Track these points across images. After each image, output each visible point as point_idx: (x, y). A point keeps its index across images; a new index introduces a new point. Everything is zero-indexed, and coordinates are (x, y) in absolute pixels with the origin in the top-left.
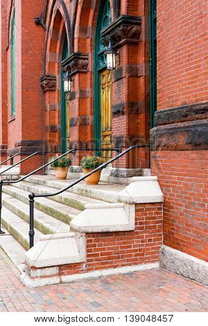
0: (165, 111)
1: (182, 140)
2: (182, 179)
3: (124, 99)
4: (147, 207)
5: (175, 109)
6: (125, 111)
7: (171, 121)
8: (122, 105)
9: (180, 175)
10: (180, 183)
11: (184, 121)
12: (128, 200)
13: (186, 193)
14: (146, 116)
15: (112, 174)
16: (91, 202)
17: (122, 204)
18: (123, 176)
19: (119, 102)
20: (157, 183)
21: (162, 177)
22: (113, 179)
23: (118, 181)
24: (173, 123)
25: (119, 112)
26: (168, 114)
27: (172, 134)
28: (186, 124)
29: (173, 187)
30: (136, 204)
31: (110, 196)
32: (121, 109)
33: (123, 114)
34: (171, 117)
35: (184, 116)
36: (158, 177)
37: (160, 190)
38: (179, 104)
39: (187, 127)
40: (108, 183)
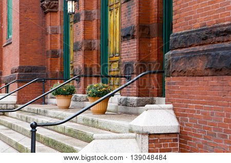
0: (181, 34)
1: (201, 64)
2: (201, 108)
3: (134, 21)
4: (162, 137)
5: (193, 31)
6: (135, 34)
7: (189, 44)
8: (132, 28)
9: (198, 103)
10: (198, 112)
11: (203, 45)
12: (140, 130)
13: (205, 123)
14: (158, 40)
15: (120, 103)
16: (98, 133)
17: (134, 135)
18: (132, 105)
19: (129, 25)
20: (172, 112)
21: (178, 106)
22: (121, 108)
23: (127, 110)
24: (190, 46)
25: (129, 35)
26: (185, 37)
27: (190, 58)
28: (205, 47)
29: (190, 116)
30: (150, 135)
31: (119, 127)
32: (131, 33)
33: (133, 38)
34: (188, 39)
35: (203, 39)
36: (174, 106)
37: (176, 120)
38: (197, 26)
39: (206, 51)
40: (116, 113)
